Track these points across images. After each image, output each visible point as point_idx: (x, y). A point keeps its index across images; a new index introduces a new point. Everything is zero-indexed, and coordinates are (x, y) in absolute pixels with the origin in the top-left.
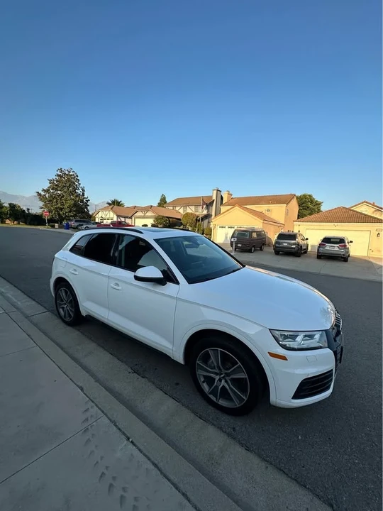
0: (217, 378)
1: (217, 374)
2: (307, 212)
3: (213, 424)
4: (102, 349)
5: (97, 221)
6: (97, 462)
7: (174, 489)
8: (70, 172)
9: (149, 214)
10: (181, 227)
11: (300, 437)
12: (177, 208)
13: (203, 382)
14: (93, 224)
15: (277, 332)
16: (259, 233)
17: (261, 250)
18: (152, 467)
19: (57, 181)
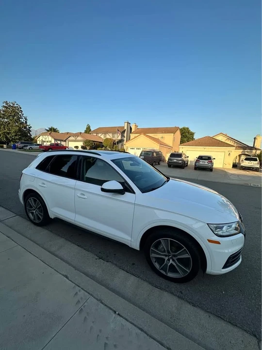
0: (166, 258)
1: (166, 256)
2: (185, 139)
3: (166, 291)
4: (70, 243)
5: (38, 143)
6: (98, 335)
7: (160, 346)
8: (14, 105)
9: (79, 138)
10: (103, 148)
11: (223, 292)
12: (100, 135)
13: (155, 262)
14: (36, 145)
15: (212, 225)
16: (157, 153)
17: (159, 164)
18: (140, 331)
19: (3, 111)
